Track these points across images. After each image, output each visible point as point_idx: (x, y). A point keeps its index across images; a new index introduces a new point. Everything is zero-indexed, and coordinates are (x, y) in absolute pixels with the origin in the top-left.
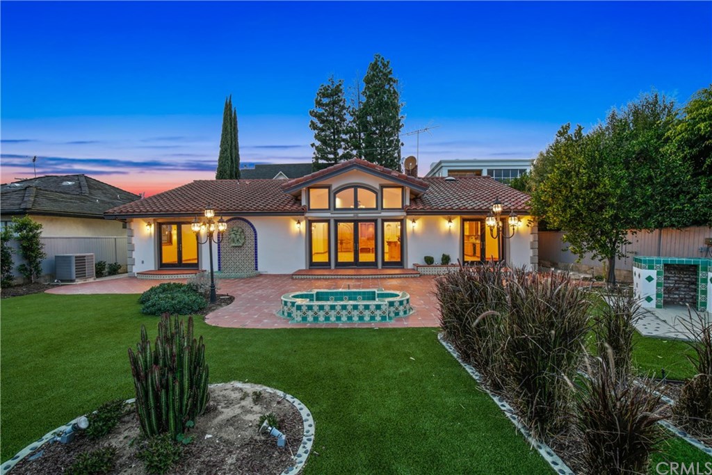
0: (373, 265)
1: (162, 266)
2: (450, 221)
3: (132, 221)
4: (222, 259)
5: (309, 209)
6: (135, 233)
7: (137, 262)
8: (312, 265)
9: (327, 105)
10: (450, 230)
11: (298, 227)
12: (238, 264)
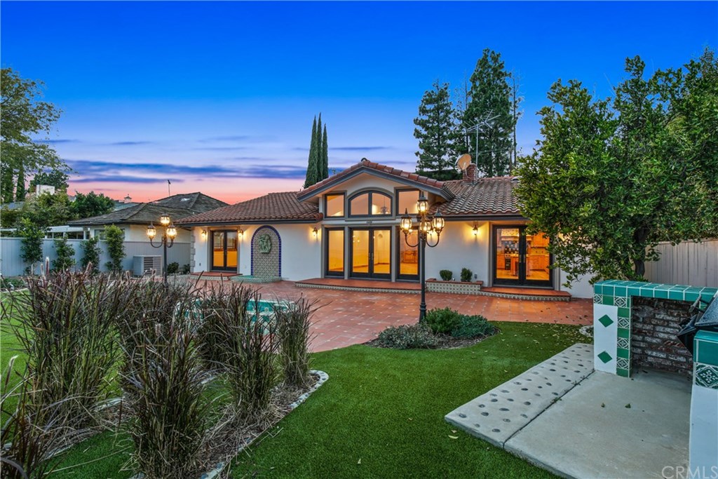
0: (388, 277)
1: (213, 268)
2: (476, 228)
3: (193, 229)
5: (326, 217)
6: (196, 240)
7: (197, 264)
8: (328, 273)
9: (431, 111)
10: (476, 239)
11: (315, 235)
12: (265, 269)
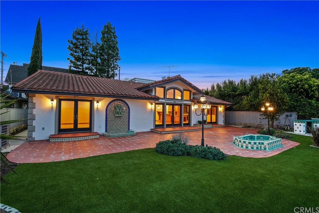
0: (179, 125)
1: (60, 131)
4: (108, 125)
6: (37, 106)
